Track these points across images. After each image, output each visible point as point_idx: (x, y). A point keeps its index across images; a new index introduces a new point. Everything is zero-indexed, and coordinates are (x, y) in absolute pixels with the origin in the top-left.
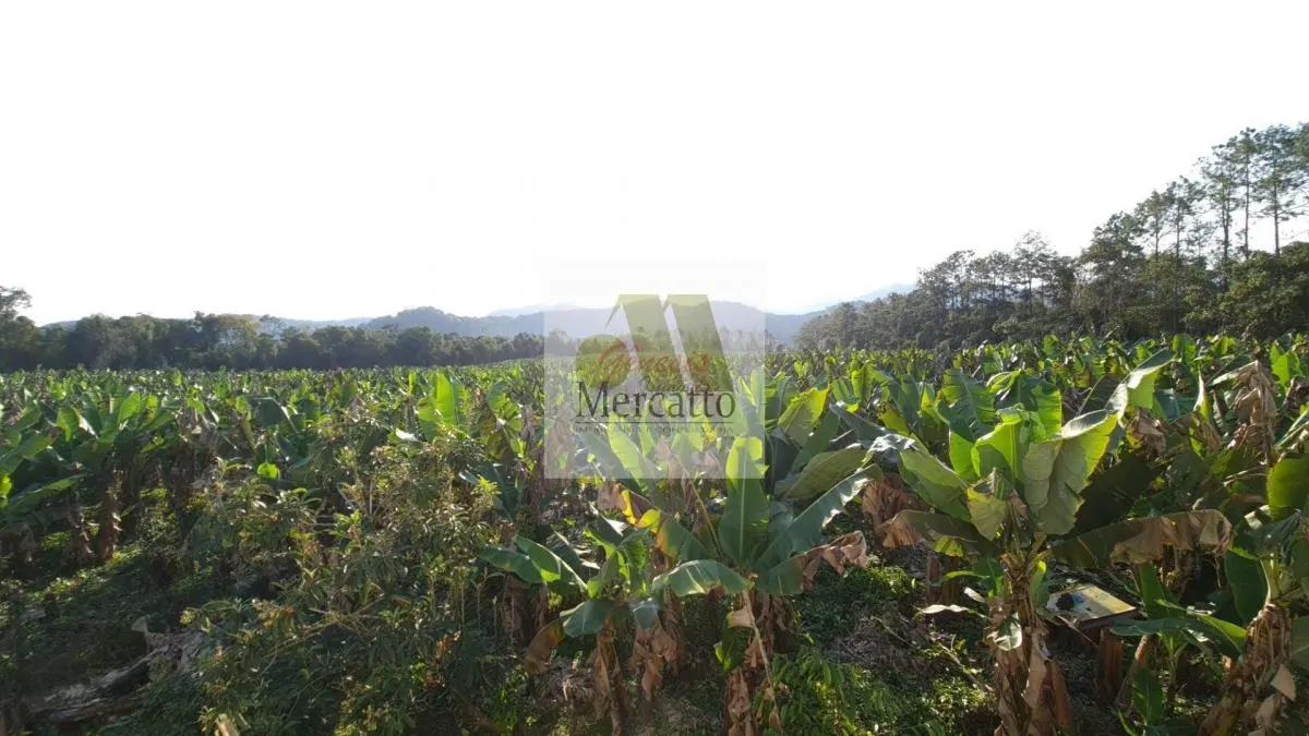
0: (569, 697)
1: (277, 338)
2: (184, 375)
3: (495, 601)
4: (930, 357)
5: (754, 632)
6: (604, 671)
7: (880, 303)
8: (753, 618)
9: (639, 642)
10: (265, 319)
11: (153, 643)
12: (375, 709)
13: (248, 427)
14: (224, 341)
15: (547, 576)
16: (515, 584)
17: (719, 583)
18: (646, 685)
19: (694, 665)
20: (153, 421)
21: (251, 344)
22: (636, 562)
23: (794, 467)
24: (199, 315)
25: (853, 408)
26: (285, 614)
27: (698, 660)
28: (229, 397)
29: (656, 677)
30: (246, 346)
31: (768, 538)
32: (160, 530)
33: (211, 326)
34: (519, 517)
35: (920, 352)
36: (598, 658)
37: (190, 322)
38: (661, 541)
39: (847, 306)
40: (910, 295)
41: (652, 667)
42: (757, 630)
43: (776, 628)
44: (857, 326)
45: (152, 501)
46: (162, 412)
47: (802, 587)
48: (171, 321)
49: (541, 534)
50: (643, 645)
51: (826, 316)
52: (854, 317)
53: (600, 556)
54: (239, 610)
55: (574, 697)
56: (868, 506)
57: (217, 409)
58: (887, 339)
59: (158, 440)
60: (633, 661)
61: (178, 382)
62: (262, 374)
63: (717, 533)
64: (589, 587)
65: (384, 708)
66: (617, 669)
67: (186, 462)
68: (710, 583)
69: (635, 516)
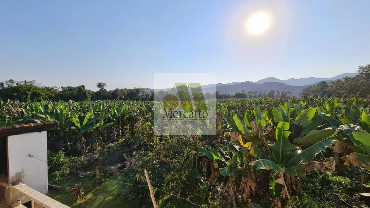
0: (220, 194)
1: (150, 93)
2: (132, 102)
3: (201, 162)
4: (365, 100)
5: (284, 186)
6: (231, 189)
7: (339, 81)
8: (284, 182)
9: (242, 182)
10: (148, 89)
11: (127, 159)
12: (172, 184)
13: (145, 113)
14: (139, 94)
15: (215, 158)
16: (206, 159)
17: (272, 167)
18: (245, 196)
19: (260, 194)
20: (128, 111)
21: (145, 95)
22: (242, 158)
23: (302, 134)
24: (135, 88)
25: (329, 115)
26: (153, 155)
27: (262, 193)
28: (141, 106)
29: (248, 195)
30: (144, 96)
31: (291, 156)
32: (128, 135)
33: (137, 90)
34: (207, 141)
35: (360, 99)
36: (230, 184)
37: (133, 90)
38: (252, 152)
39: (323, 82)
40: (354, 77)
41: (246, 191)
42: (285, 186)
43: (292, 189)
44: (328, 89)
45: (127, 129)
46: (129, 109)
47: (305, 174)
48: (130, 90)
49: (214, 146)
50: (244, 184)
51: (314, 86)
52: (327, 86)
53: (231, 155)
54: (144, 154)
55: (222, 195)
56: (336, 150)
57: (138, 109)
58: (343, 94)
59: (128, 116)
60: (241, 188)
61: (131, 103)
62: (147, 102)
63: (271, 152)
64: (228, 163)
65: (174, 184)
66: (235, 189)
67: (133, 120)
68: (269, 167)
69: (243, 143)
